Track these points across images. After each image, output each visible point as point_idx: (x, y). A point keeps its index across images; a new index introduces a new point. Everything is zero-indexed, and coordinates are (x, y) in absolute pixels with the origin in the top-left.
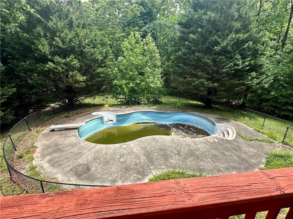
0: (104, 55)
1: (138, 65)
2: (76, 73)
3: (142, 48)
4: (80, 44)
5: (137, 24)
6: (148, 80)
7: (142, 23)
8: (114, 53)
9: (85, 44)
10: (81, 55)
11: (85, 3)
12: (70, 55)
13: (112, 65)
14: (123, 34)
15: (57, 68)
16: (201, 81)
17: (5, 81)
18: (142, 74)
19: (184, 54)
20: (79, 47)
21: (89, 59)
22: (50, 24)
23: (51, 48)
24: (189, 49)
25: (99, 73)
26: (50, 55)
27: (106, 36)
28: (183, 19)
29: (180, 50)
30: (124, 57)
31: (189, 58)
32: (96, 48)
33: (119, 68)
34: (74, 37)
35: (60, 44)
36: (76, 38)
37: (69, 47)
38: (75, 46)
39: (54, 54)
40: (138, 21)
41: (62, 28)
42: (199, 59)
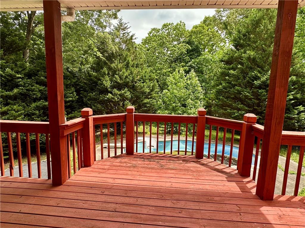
0: (151, 88)
1: (181, 98)
2: (128, 103)
3: (185, 82)
4: (133, 80)
5: (184, 60)
6: (190, 111)
7: (188, 58)
8: (160, 87)
9: (137, 80)
10: (133, 88)
11: (139, 45)
12: (125, 88)
13: (157, 97)
14: (169, 70)
15: (114, 98)
16: (241, 113)
17: (76, 107)
18: (184, 106)
19: (225, 88)
20: (132, 82)
21: (139, 91)
22: (113, 65)
23: (112, 83)
24: (230, 83)
25: (145, 103)
26: (110, 88)
27: (154, 71)
28: (224, 57)
29: (221, 84)
30: (169, 90)
31: (229, 92)
32: (145, 83)
33: (163, 100)
34: (129, 75)
35: (119, 80)
36: (131, 75)
37: (124, 82)
38: (129, 81)
39: (113, 87)
40: (184, 57)
41: (121, 68)
42: (239, 92)
